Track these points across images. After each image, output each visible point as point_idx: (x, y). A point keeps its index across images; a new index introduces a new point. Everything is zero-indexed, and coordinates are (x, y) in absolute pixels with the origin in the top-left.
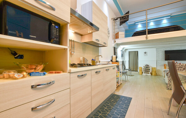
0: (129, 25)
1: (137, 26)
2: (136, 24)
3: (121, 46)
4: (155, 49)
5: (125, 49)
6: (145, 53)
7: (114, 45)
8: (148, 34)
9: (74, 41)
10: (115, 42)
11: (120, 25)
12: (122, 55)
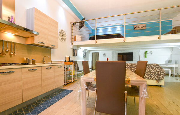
0: (92, 29)
2: (98, 29)
3: (81, 48)
5: (87, 50)
6: (104, 54)
7: (71, 47)
8: (96, 39)
9: (14, 43)
10: (73, 44)
11: (80, 29)
12: (85, 56)
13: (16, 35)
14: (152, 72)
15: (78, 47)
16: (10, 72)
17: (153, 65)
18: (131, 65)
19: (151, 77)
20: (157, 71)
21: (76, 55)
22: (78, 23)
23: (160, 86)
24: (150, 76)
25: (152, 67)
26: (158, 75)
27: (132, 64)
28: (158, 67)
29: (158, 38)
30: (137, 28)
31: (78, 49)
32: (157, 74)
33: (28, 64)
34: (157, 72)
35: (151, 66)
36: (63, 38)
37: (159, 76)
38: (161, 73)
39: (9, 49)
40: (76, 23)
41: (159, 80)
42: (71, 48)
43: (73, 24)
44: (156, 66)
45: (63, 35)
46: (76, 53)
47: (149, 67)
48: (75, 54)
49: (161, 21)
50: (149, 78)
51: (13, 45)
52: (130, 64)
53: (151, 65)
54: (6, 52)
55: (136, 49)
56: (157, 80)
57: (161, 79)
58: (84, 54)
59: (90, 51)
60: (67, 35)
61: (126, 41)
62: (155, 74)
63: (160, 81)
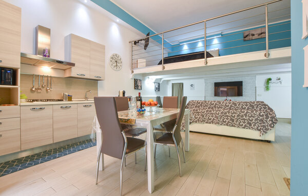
0: (172, 46)
1: (182, 48)
2: (181, 44)
3: (150, 77)
4: (203, 80)
5: (162, 80)
6: (192, 85)
9: (51, 77)
10: (133, 72)
11: (145, 49)
12: (158, 89)
13: (52, 68)
14: (252, 116)
15: (145, 75)
16: (41, 108)
17: (255, 103)
18: (216, 104)
19: (250, 124)
20: (261, 114)
21: (140, 88)
22: (141, 40)
23: (269, 142)
24: (248, 123)
25: (253, 107)
26: (262, 120)
27: (218, 102)
28: (265, 108)
29: (264, 55)
30: (251, 37)
31: (144, 80)
32: (260, 120)
33: (62, 100)
34: (261, 116)
35: (251, 106)
36: (116, 66)
37: (264, 123)
38: (267, 117)
39: (45, 84)
40: (138, 41)
41: (264, 131)
42: (132, 79)
43: (135, 43)
44: (260, 104)
45: (116, 61)
46: (139, 85)
47: (248, 108)
48: (137, 86)
49: (268, 25)
50: (245, 126)
51: (49, 79)
52: (215, 102)
53: (252, 103)
54: (42, 87)
55: (249, 75)
56: (260, 130)
57: (268, 129)
58: (157, 87)
59: (170, 80)
60: (123, 60)
61: (208, 64)
62: (256, 120)
63: (266, 133)
